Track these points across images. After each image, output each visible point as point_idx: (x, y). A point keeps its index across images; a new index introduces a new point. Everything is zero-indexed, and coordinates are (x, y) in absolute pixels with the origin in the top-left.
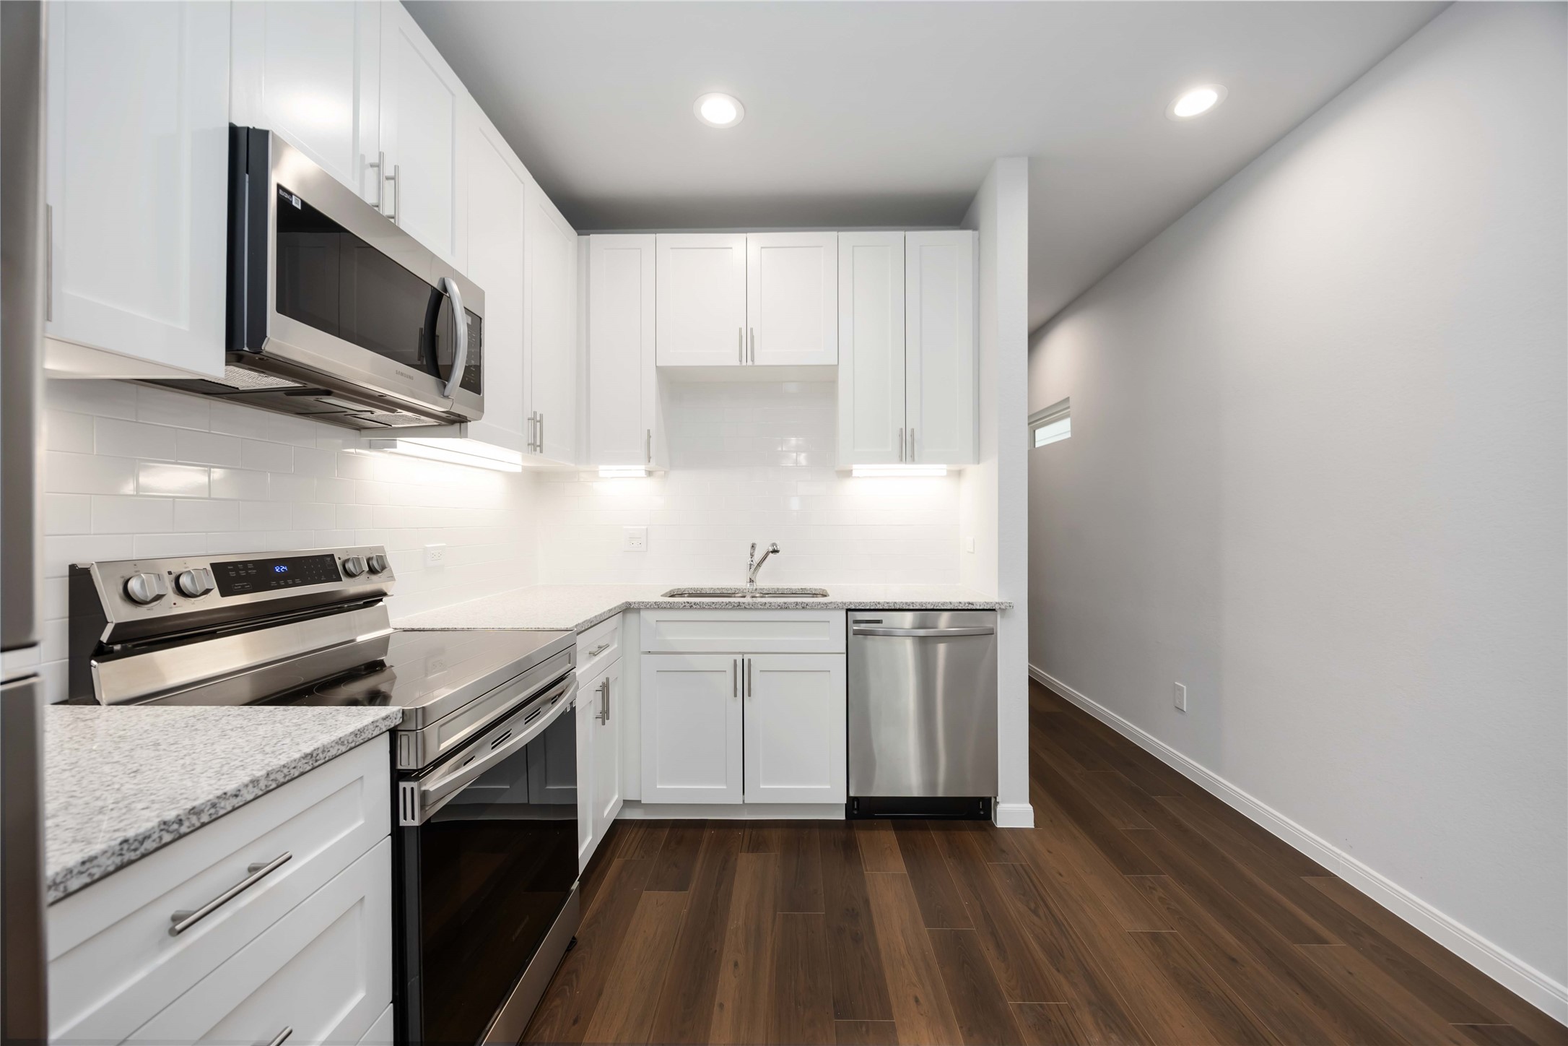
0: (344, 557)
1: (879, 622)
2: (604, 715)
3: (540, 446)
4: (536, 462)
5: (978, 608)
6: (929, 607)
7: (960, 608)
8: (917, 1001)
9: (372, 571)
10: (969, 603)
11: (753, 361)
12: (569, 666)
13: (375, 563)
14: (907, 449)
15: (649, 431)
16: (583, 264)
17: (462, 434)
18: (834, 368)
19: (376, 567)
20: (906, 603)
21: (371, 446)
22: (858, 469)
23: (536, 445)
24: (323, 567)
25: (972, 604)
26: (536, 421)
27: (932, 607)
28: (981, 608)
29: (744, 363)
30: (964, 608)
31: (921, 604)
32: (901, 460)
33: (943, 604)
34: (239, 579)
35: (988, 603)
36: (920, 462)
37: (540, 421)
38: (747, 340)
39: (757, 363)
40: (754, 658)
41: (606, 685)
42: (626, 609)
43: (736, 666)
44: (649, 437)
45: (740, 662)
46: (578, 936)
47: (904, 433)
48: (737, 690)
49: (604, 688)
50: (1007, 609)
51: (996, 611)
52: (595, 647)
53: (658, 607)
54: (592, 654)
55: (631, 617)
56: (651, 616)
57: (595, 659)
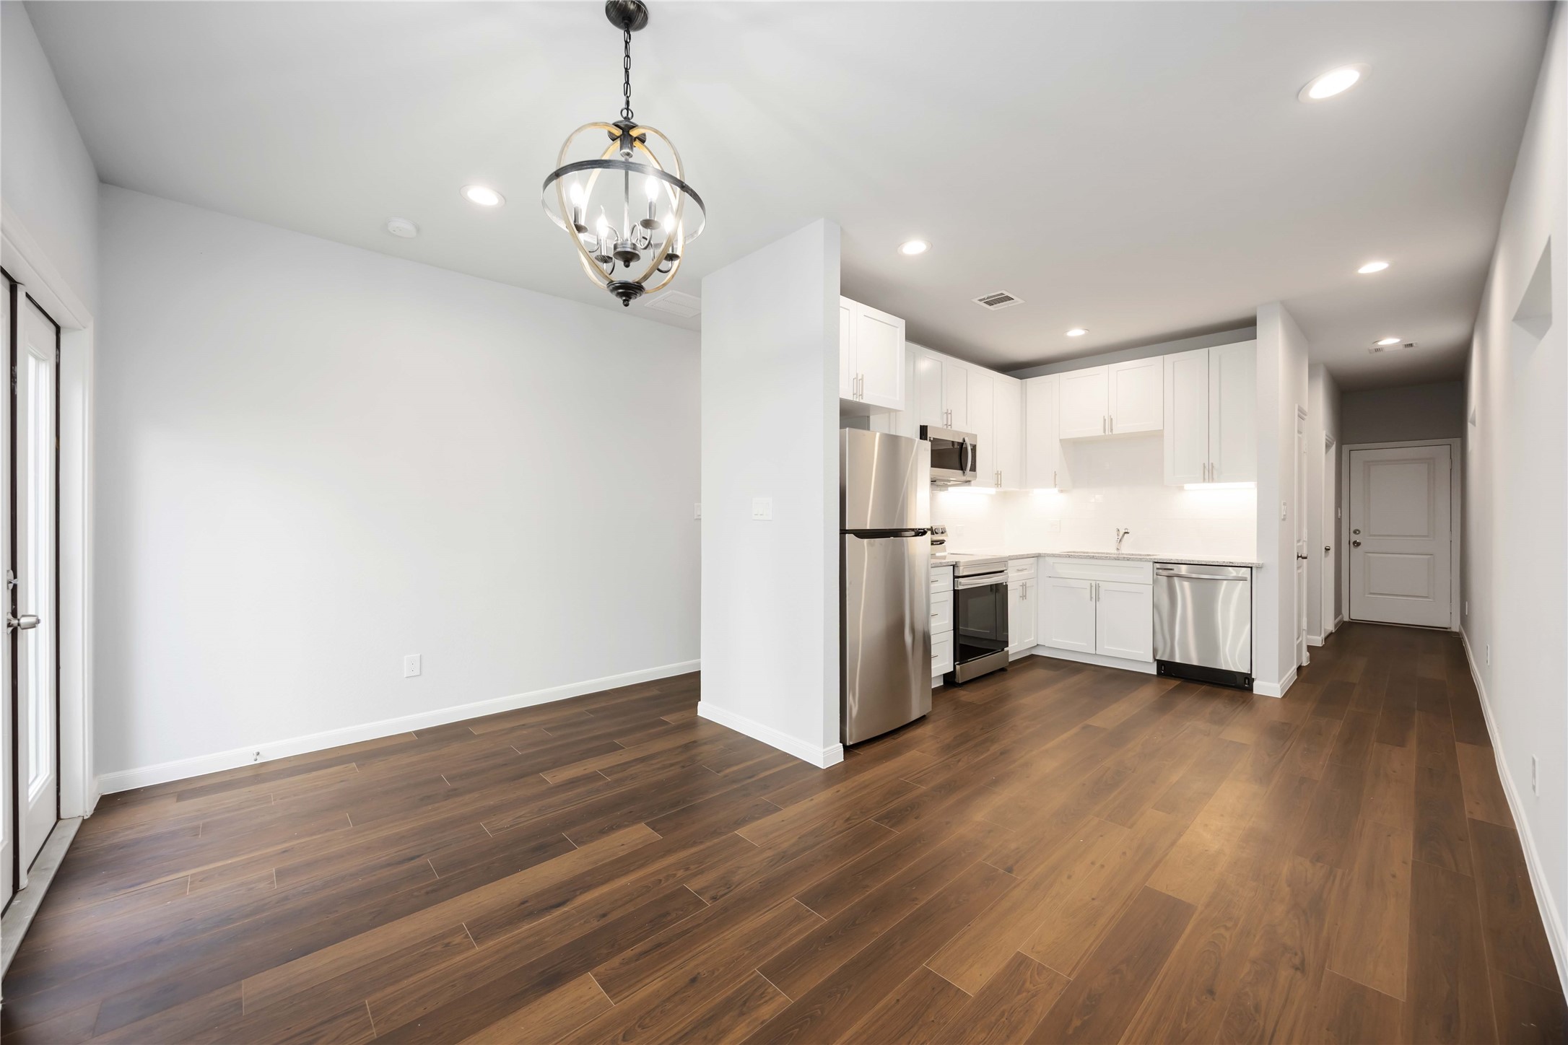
0: (935, 528)
1: (1171, 569)
2: (1024, 597)
3: (1001, 484)
4: (1000, 490)
5: (1237, 565)
6: (1203, 563)
7: (1223, 565)
9: (942, 533)
10: (1230, 562)
11: (1112, 430)
12: (1005, 568)
13: (942, 531)
14: (1209, 473)
15: (1056, 472)
16: (1024, 393)
17: (970, 485)
18: (1161, 431)
20: (1189, 560)
21: (940, 490)
22: (1187, 486)
23: (998, 484)
25: (1233, 564)
26: (998, 474)
27: (1205, 563)
28: (1239, 566)
29: (1107, 433)
30: (1226, 565)
31: (1198, 561)
32: (1204, 479)
33: (1213, 562)
35: (1244, 564)
36: (1219, 482)
37: (1000, 474)
38: (1109, 422)
39: (1115, 432)
40: (1101, 583)
41: (1025, 585)
42: (1038, 556)
43: (1091, 586)
44: (1055, 475)
45: (1093, 584)
46: (1009, 669)
47: (1207, 465)
48: (1091, 598)
49: (1024, 586)
50: (1260, 567)
51: (1251, 568)
52: (1020, 568)
53: (1053, 556)
54: (1018, 570)
55: (1041, 560)
56: (1051, 560)
57: (1020, 573)
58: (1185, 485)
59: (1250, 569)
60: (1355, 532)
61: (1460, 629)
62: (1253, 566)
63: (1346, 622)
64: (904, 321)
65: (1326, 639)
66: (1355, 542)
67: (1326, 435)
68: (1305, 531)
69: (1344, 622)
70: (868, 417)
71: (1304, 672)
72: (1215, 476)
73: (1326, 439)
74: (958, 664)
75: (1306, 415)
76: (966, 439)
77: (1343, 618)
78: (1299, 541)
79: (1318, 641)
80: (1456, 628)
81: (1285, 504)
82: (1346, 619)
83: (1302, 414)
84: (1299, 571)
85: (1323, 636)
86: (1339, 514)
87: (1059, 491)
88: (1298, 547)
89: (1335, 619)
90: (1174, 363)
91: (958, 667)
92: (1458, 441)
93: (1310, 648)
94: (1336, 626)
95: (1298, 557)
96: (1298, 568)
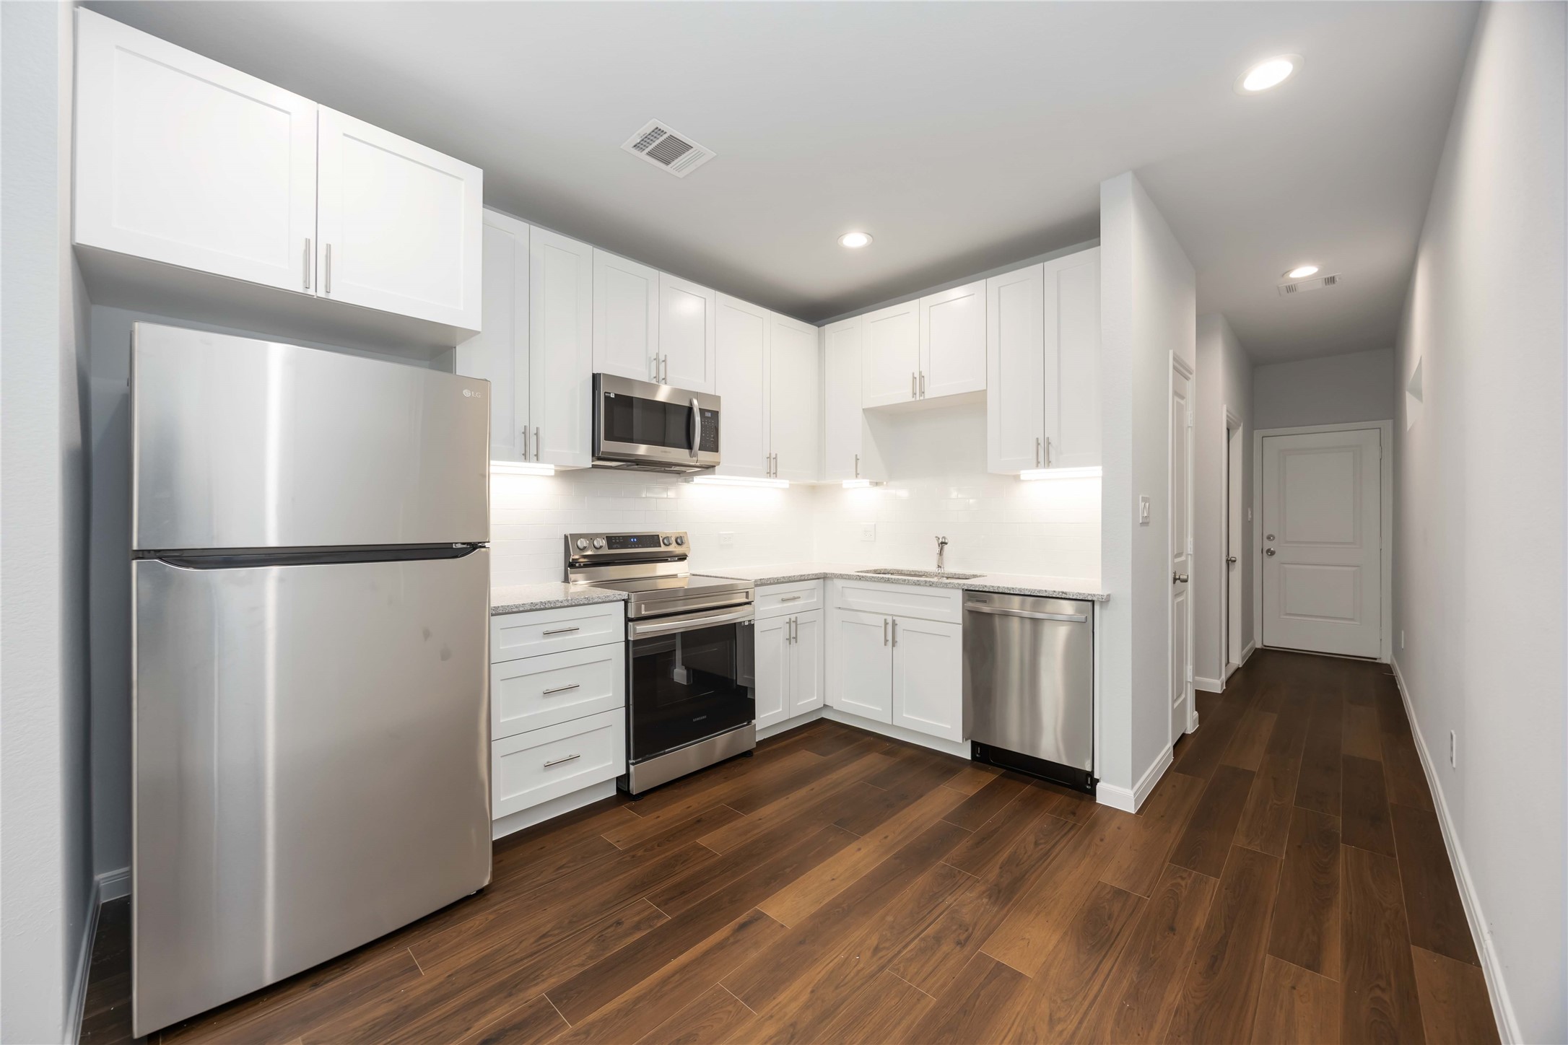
0: (664, 536)
1: (986, 602)
2: (793, 639)
3: (776, 473)
5: (1071, 597)
7: (1054, 596)
8: (886, 837)
10: (1063, 593)
11: (922, 393)
13: (679, 541)
14: (1045, 454)
15: (856, 455)
16: (822, 346)
18: (983, 393)
19: (680, 542)
20: (1008, 588)
22: (1025, 474)
24: (653, 540)
25: (1066, 593)
26: (771, 458)
27: (1029, 594)
28: (1074, 598)
29: (918, 398)
30: (1058, 596)
31: (1020, 590)
32: (1038, 463)
33: (1039, 591)
34: (616, 543)
35: (1080, 594)
36: (1058, 466)
37: (775, 458)
38: (919, 381)
39: (927, 396)
40: (898, 620)
41: (796, 622)
42: (824, 577)
43: (886, 624)
44: (857, 459)
45: (890, 621)
46: (755, 754)
47: (1041, 441)
48: (886, 641)
49: (793, 624)
50: (1106, 601)
51: (1093, 602)
52: (785, 596)
53: (841, 577)
54: (783, 600)
55: (829, 582)
56: (839, 583)
57: (786, 604)
58: (1022, 472)
59: (1090, 604)
60: (1269, 538)
61: (1392, 660)
62: (1095, 599)
63: (1258, 649)
64: (480, 172)
65: (1228, 682)
66: (1268, 551)
67: (1227, 411)
68: (1190, 541)
69: (1256, 649)
70: (455, 348)
71: (1189, 744)
72: (1052, 458)
73: (1227, 416)
74: (633, 764)
75: (1191, 374)
76: (695, 402)
77: (1255, 644)
78: (1179, 555)
79: (1215, 685)
80: (1386, 658)
81: (1145, 500)
82: (1259, 645)
83: (1181, 370)
84: (1179, 599)
85: (1224, 677)
86: (1250, 516)
87: (871, 483)
88: (1174, 564)
89: (1243, 649)
90: (999, 288)
91: (632, 768)
92: (1387, 424)
93: (1202, 699)
94: (1243, 658)
95: (1175, 580)
96: (1176, 595)
